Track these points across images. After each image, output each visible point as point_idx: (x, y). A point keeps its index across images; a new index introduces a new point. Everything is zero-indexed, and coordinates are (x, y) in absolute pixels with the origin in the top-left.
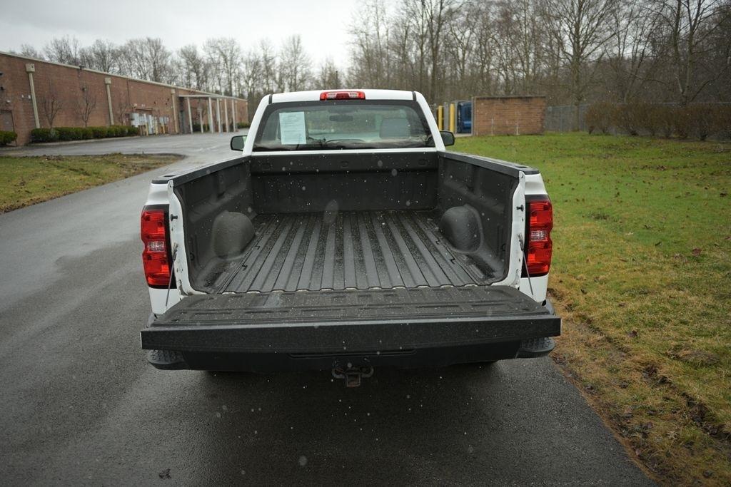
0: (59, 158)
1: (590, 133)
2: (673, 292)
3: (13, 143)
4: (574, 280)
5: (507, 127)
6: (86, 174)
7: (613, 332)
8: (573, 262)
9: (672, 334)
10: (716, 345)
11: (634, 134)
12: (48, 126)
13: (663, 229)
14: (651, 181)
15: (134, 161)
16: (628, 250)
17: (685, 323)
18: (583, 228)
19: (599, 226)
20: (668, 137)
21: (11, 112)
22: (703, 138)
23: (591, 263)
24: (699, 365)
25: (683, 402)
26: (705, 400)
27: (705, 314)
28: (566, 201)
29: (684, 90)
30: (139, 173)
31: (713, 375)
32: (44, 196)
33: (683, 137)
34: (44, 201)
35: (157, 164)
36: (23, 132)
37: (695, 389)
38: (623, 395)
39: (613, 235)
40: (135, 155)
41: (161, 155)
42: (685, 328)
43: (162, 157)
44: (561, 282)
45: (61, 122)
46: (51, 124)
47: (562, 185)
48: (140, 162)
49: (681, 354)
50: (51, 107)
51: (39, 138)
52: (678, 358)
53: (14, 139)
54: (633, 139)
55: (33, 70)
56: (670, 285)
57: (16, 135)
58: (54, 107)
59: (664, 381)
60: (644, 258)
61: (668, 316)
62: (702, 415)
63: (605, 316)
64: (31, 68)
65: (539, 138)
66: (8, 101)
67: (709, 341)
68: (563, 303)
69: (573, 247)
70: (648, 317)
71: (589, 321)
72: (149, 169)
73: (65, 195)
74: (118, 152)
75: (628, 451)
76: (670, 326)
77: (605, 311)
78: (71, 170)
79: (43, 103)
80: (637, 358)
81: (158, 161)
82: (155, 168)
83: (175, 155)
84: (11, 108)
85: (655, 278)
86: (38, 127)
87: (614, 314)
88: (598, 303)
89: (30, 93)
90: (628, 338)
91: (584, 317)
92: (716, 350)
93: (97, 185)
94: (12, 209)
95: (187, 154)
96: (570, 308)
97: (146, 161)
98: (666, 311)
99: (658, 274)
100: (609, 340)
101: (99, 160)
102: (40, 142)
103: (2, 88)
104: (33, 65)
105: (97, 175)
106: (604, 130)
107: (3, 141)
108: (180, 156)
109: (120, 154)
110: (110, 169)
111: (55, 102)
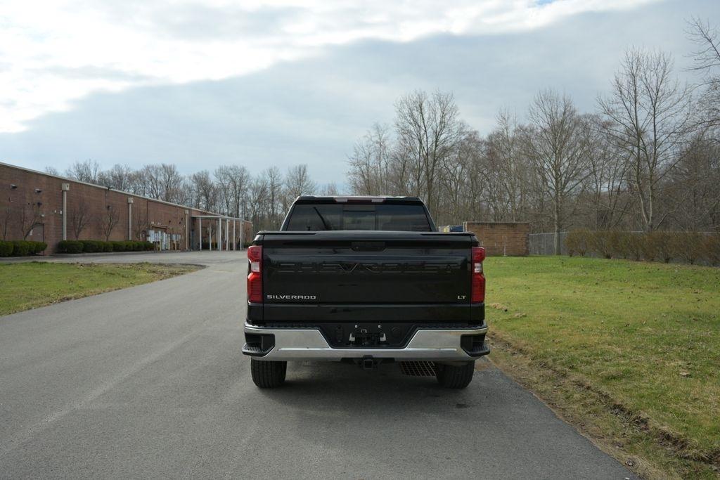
1: (571, 256)
3: (42, 253)
5: (495, 249)
6: (123, 276)
7: (559, 368)
8: (538, 333)
11: (608, 257)
12: (74, 239)
15: (160, 269)
20: (638, 260)
21: (43, 225)
22: (667, 261)
23: (551, 333)
24: (610, 378)
25: (596, 394)
26: (609, 392)
27: (623, 356)
29: (649, 221)
30: (167, 278)
31: (619, 382)
32: (100, 290)
33: (651, 259)
35: (184, 271)
36: (51, 242)
37: (604, 389)
40: (160, 264)
41: (183, 264)
42: (608, 363)
43: (186, 266)
44: (528, 345)
45: (85, 236)
46: (77, 237)
48: (166, 270)
50: (79, 222)
51: (65, 249)
52: (598, 375)
53: (43, 249)
54: (606, 260)
55: (68, 189)
57: (46, 246)
58: (82, 222)
59: (588, 388)
61: (597, 358)
63: (556, 360)
64: (66, 187)
65: (525, 259)
66: (43, 216)
70: (584, 358)
72: (177, 274)
73: (115, 289)
74: (145, 262)
76: (597, 363)
79: (71, 218)
80: (573, 379)
81: (183, 269)
83: (196, 265)
84: (44, 222)
85: (595, 339)
86: (65, 239)
87: (561, 359)
89: (62, 210)
90: (569, 369)
91: (542, 363)
93: (139, 284)
95: (207, 265)
96: (533, 358)
97: (171, 269)
98: (597, 355)
100: (557, 372)
101: (129, 267)
102: (65, 253)
103: (39, 204)
104: (68, 184)
105: (135, 278)
106: (583, 254)
107: (34, 251)
108: (201, 266)
109: (147, 263)
110: (143, 274)
111: (84, 217)
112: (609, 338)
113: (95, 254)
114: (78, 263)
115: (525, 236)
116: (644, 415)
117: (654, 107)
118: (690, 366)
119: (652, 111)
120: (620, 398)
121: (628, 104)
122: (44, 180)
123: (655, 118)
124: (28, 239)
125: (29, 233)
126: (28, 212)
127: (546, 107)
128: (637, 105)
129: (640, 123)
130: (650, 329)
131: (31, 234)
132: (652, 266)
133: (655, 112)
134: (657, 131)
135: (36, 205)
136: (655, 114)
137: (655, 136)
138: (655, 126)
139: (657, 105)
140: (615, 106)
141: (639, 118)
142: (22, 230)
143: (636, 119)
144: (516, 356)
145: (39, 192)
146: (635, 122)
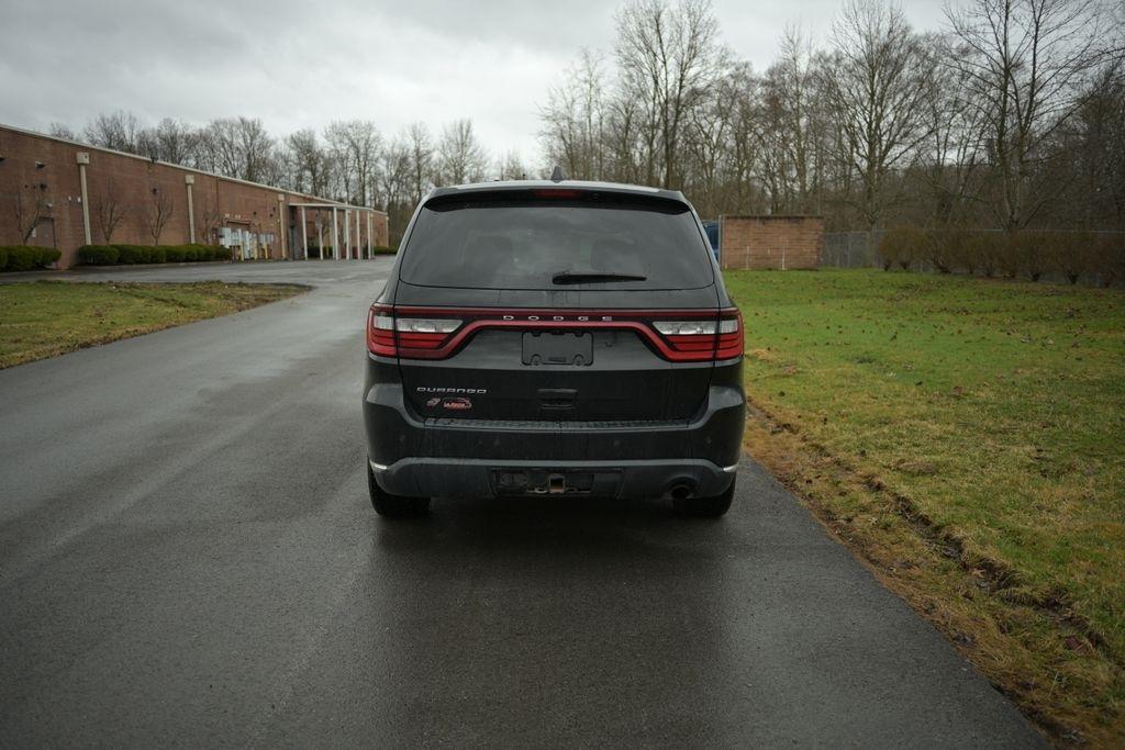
0: (132, 285)
1: (886, 269)
2: (917, 421)
3: (53, 266)
4: (814, 415)
5: (768, 259)
6: (181, 305)
7: (842, 456)
8: (818, 400)
9: (901, 453)
10: (938, 458)
11: (944, 271)
12: (103, 243)
13: (933, 372)
14: (945, 326)
15: (239, 291)
16: (884, 388)
17: (918, 446)
18: (839, 369)
19: (860, 369)
20: (989, 275)
21: (53, 220)
22: (1036, 278)
23: (837, 400)
24: (916, 474)
25: (891, 499)
26: (911, 496)
27: (940, 438)
28: (828, 344)
29: (1013, 213)
30: (255, 306)
31: (928, 480)
32: (142, 329)
33: (1011, 276)
34: (145, 334)
35: (277, 296)
36: (67, 250)
37: (905, 490)
38: (838, 499)
39: (872, 375)
40: (240, 284)
41: (276, 284)
42: (916, 449)
43: (279, 287)
44: (800, 417)
45: (122, 237)
46: (108, 240)
47: (828, 328)
48: (245, 292)
49: (901, 466)
50: (108, 215)
51: (89, 260)
52: (898, 469)
53: (56, 257)
54: (941, 278)
55: (87, 161)
56: (914, 417)
57: (60, 254)
58: (114, 215)
59: (879, 487)
60: (898, 396)
61: (901, 440)
62: (906, 508)
63: (838, 443)
64: (83, 158)
65: (812, 275)
66: (50, 205)
67: (933, 457)
68: (799, 435)
69: (822, 387)
70: (881, 441)
71: (822, 449)
72: (267, 301)
73: (167, 327)
74: (217, 279)
75: (829, 532)
77: (840, 438)
78: (157, 299)
79: (96, 210)
80: (859, 473)
81: (274, 292)
82: (274, 301)
83: (295, 285)
84: (53, 215)
85: (902, 411)
86: (89, 242)
87: (848, 441)
88: (833, 431)
89: (81, 194)
90: (856, 458)
91: (817, 446)
92: (937, 463)
93: (204, 318)
94: (106, 341)
95: (314, 284)
96: (804, 440)
97: (258, 292)
98: (902, 436)
99: (907, 408)
100: (838, 463)
101: (191, 289)
102: (90, 264)
103: (43, 187)
104: (87, 154)
105: (198, 307)
106: (905, 266)
107: (38, 263)
108: (304, 286)
109: (218, 282)
110: (212, 300)
111: (116, 208)
112: (923, 408)
113: (139, 266)
114: (110, 282)
115: (817, 237)
116: (959, 533)
117: (1037, 23)
118: (1042, 454)
119: (1033, 29)
120: (926, 507)
121: (995, 18)
122: (47, 146)
123: (1036, 42)
124: (30, 243)
125: (30, 233)
126: (26, 200)
127: (860, 22)
128: (1010, 18)
129: (1012, 49)
130: (991, 394)
131: (34, 234)
132: (1013, 286)
133: (1037, 30)
134: (1037, 65)
135: (39, 188)
136: (1036, 37)
137: (1034, 73)
138: (1035, 55)
139: (1042, 17)
140: (973, 21)
141: (1010, 42)
142: (21, 231)
143: (1005, 43)
144: (780, 436)
145: (41, 166)
146: (1003, 50)
